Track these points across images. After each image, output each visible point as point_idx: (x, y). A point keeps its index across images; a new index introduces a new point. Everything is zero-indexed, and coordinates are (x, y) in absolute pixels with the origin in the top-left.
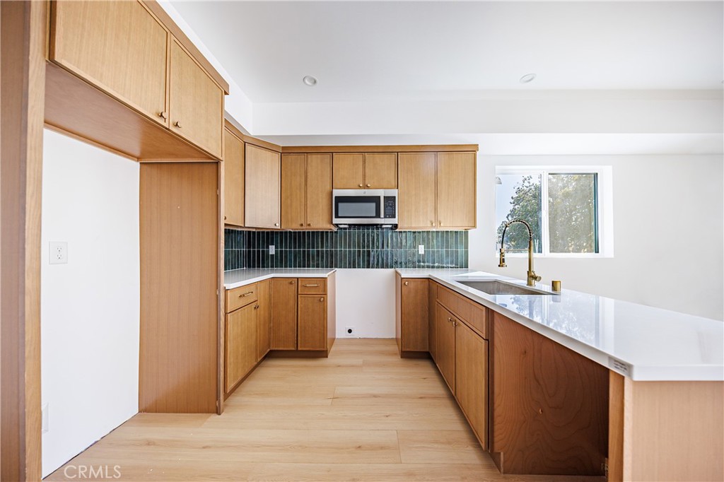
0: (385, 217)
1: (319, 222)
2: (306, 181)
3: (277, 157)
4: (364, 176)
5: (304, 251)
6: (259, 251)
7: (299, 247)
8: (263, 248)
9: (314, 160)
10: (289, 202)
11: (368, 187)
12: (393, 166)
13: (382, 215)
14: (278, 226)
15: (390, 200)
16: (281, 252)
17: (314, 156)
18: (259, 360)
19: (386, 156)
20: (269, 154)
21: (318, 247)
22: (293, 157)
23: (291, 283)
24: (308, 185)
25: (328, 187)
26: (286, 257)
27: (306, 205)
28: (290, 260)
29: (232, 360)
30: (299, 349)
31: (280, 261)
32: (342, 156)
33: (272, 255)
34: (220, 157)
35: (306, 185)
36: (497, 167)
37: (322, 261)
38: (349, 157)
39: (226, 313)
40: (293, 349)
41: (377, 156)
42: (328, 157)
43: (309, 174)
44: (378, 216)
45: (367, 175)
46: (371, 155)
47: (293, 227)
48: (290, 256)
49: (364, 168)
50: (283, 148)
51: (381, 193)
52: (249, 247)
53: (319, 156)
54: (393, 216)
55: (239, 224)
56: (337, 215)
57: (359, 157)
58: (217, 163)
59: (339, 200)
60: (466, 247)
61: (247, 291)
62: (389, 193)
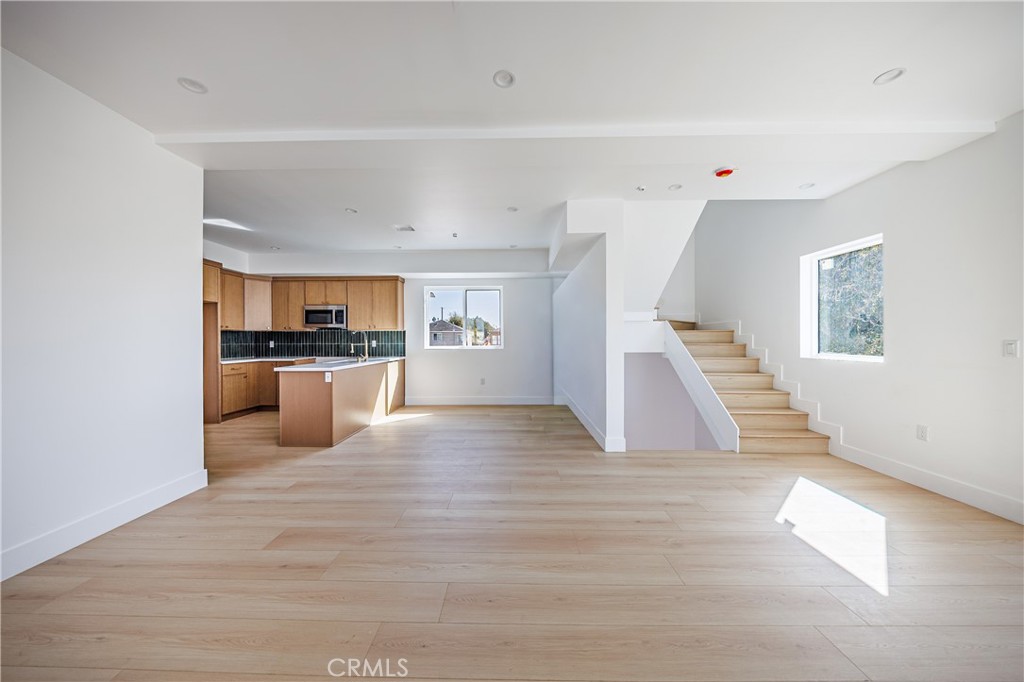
0: (337, 323)
1: (297, 325)
2: (288, 300)
3: (268, 285)
4: (326, 296)
6: (263, 346)
8: (265, 342)
9: (293, 285)
10: (277, 313)
11: (328, 304)
12: (345, 289)
13: (335, 322)
14: (269, 329)
15: (339, 313)
16: (279, 345)
17: (293, 283)
18: (248, 407)
19: (340, 283)
20: (263, 283)
21: (303, 342)
22: (279, 284)
24: (290, 302)
25: (303, 303)
26: (281, 349)
27: (288, 315)
28: (284, 351)
29: (226, 400)
31: (278, 352)
32: (311, 283)
33: (273, 348)
34: (217, 301)
35: (288, 302)
36: (425, 287)
37: (307, 352)
38: (316, 284)
39: (223, 376)
41: (333, 283)
42: (302, 283)
43: (290, 296)
44: (332, 323)
45: (328, 296)
46: (330, 283)
47: (281, 329)
48: (285, 348)
49: (325, 290)
50: (273, 278)
51: (334, 308)
52: (256, 342)
53: (296, 283)
54: (342, 323)
55: (241, 329)
56: (307, 322)
57: (322, 283)
58: (216, 303)
59: (308, 313)
60: (404, 342)
61: (238, 367)
62: (340, 308)
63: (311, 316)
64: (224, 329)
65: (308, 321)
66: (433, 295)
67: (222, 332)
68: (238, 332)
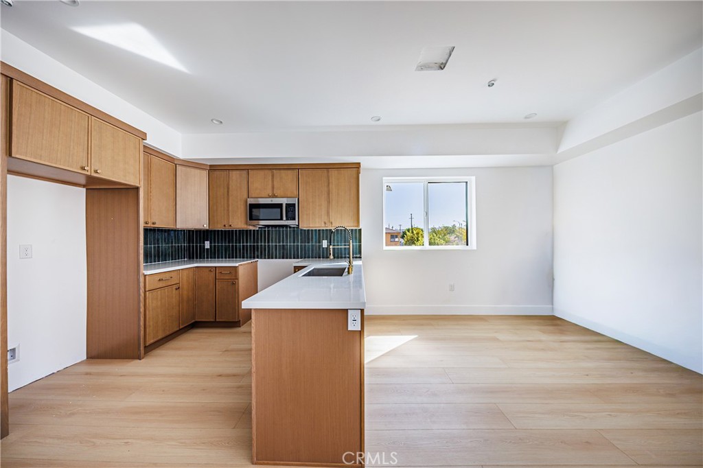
0: (287, 219)
1: (238, 222)
2: (228, 192)
3: (205, 174)
4: (273, 188)
5: (233, 246)
6: (197, 246)
7: (229, 243)
8: (200, 243)
9: (235, 175)
10: (215, 207)
11: (276, 197)
12: (295, 179)
13: (284, 218)
14: (206, 227)
15: (291, 207)
16: (215, 246)
17: (234, 172)
18: (181, 327)
19: (289, 172)
20: (198, 171)
21: (243, 243)
22: (218, 173)
23: (210, 271)
24: (230, 195)
25: (246, 196)
26: (218, 250)
27: (228, 210)
28: (222, 253)
29: (151, 323)
30: (217, 320)
31: (214, 254)
32: (255, 172)
33: (207, 249)
34: (138, 185)
35: (228, 194)
36: (384, 178)
37: (247, 253)
38: (262, 173)
39: (145, 291)
40: (212, 320)
41: (282, 171)
42: (245, 173)
43: (230, 187)
44: (281, 219)
45: (275, 187)
46: (278, 171)
47: (219, 227)
48: (222, 250)
49: (273, 181)
50: (211, 166)
51: (284, 201)
52: (189, 243)
53: (238, 172)
54: (294, 219)
55: (171, 226)
56: (251, 219)
57: (269, 173)
58: (137, 189)
59: (252, 206)
60: (360, 241)
61: (168, 276)
62: (291, 201)
63: (255, 211)
64: (150, 225)
65: (252, 217)
66: (389, 188)
67: (146, 230)
68: (168, 231)
